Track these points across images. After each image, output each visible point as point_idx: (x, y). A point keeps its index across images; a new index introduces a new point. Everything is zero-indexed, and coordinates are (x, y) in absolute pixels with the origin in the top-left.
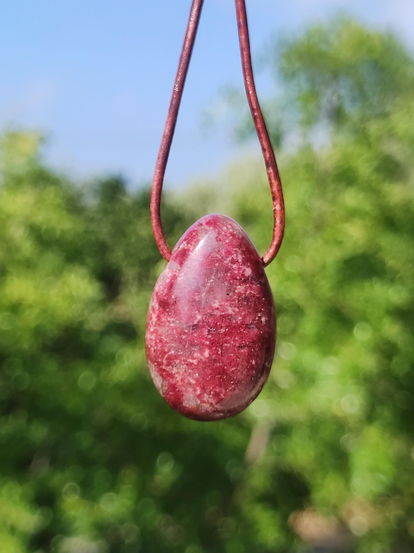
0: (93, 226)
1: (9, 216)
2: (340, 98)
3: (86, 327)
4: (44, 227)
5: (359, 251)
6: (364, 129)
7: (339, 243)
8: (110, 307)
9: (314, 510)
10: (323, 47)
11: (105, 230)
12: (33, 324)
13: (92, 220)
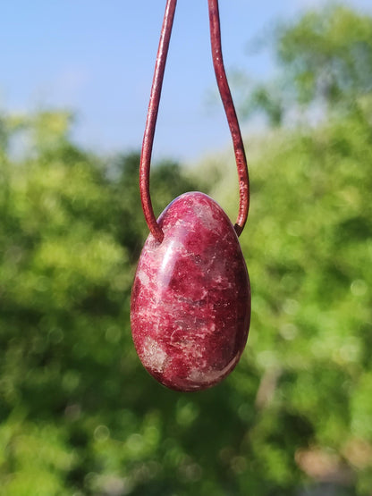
0: (117, 197)
1: (43, 189)
2: (334, 77)
3: (113, 287)
4: (74, 199)
5: (354, 215)
6: (356, 104)
7: (336, 209)
9: (319, 448)
10: (318, 32)
11: (127, 200)
12: (66, 286)
13: (116, 191)
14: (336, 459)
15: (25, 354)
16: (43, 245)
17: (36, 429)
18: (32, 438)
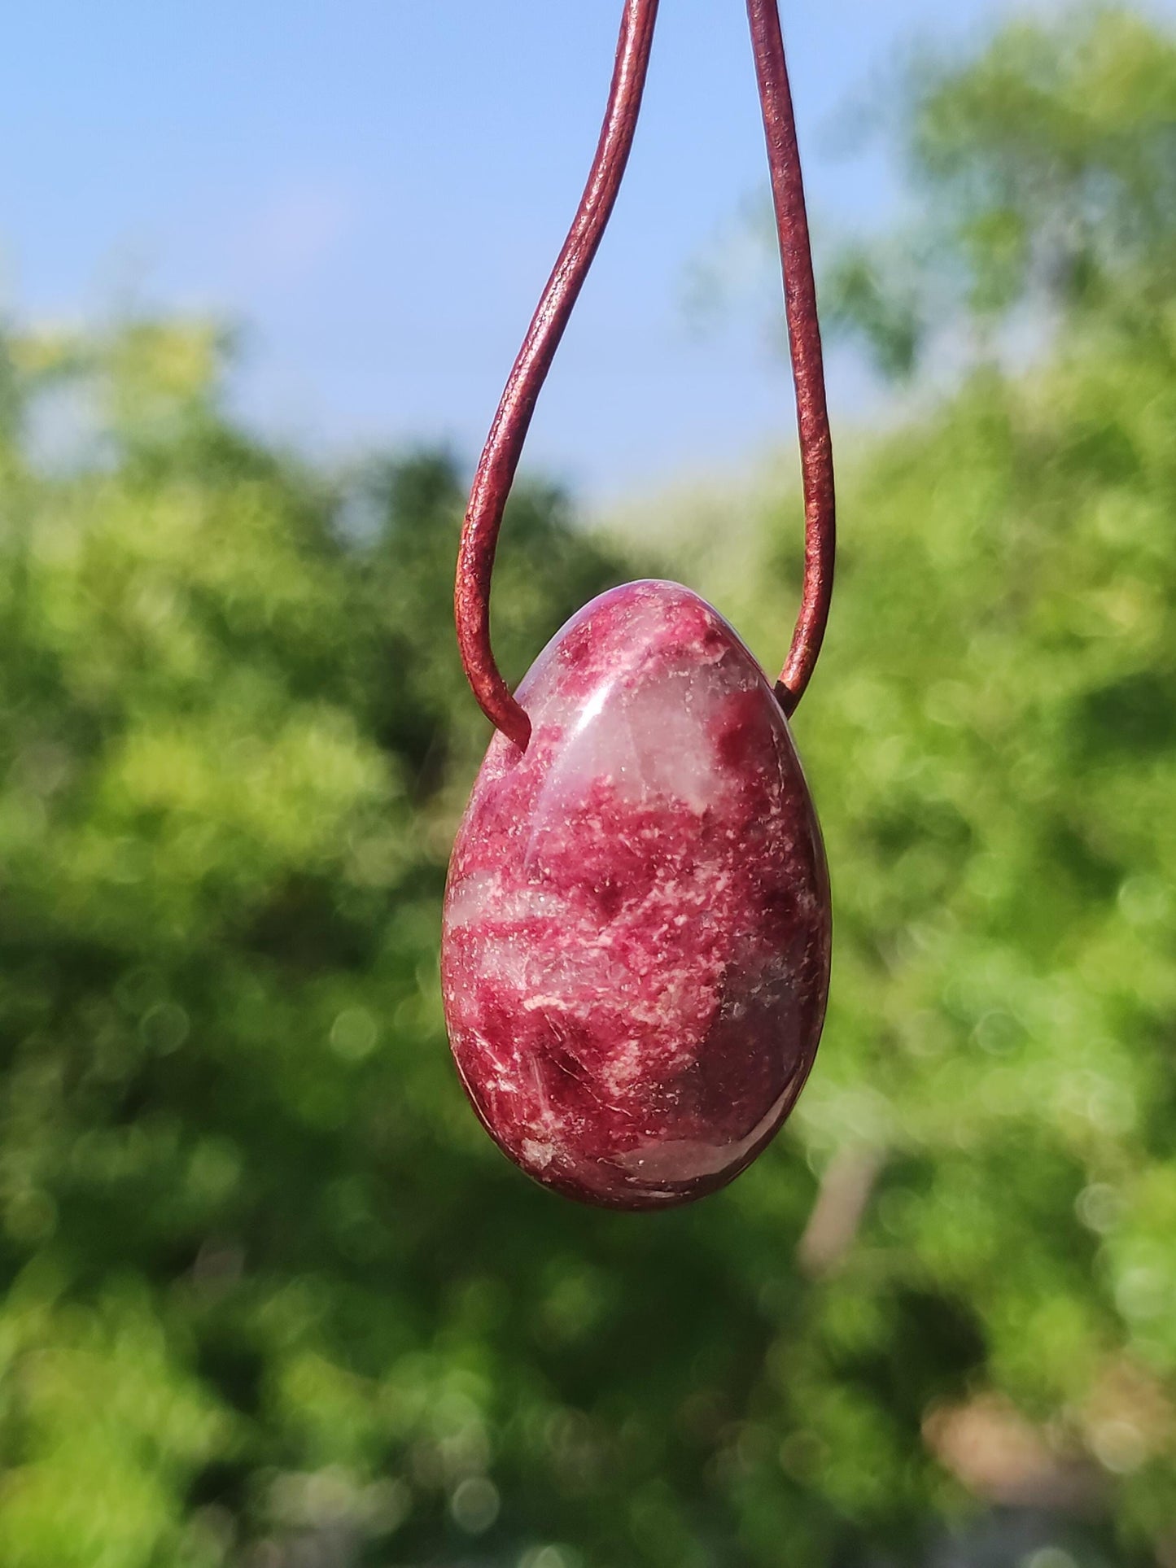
0: (368, 594)
1: (133, 563)
2: (1086, 229)
3: (352, 876)
4: (231, 596)
8: (418, 821)
10: (1041, 86)
11: (402, 604)
13: (366, 575)
15: (71, 1083)
16: (132, 739)
18: (84, 1355)
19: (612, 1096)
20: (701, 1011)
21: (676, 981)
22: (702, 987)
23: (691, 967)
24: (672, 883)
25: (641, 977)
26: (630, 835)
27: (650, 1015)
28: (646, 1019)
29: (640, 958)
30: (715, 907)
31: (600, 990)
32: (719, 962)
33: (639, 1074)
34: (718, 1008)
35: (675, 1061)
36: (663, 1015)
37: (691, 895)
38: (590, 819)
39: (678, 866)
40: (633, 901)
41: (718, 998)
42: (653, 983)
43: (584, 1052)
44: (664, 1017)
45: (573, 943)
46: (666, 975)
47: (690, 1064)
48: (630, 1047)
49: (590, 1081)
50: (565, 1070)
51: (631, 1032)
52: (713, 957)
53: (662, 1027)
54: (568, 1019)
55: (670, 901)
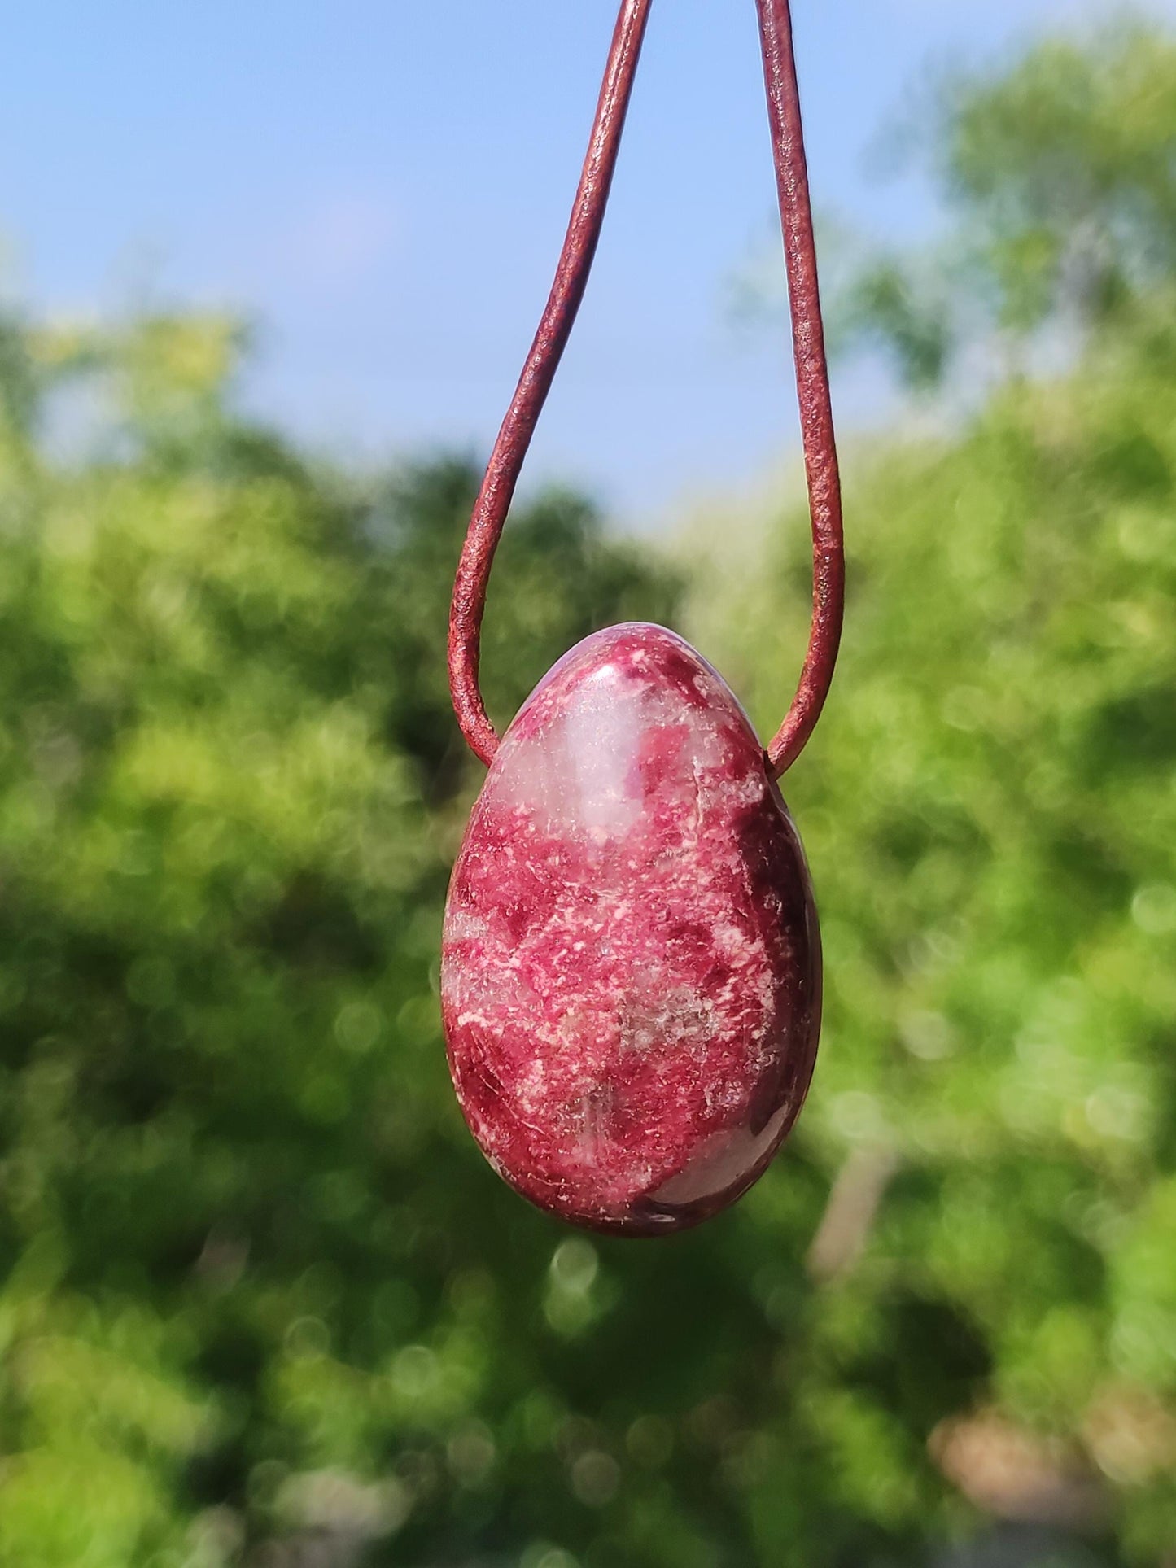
0: (388, 597)
8: (434, 824)
14: (1056, 1447)
17: (94, 1319)
18: (80, 1345)
19: (525, 1112)
20: (599, 1036)
21: (575, 1005)
22: (600, 1013)
23: (588, 992)
24: (571, 910)
25: (544, 998)
26: (535, 862)
27: (551, 1036)
28: (549, 1040)
29: (542, 981)
30: (615, 935)
31: (511, 1009)
32: (617, 989)
33: (545, 1093)
34: (619, 1035)
35: (577, 1084)
36: (564, 1037)
37: (589, 922)
38: (506, 846)
39: (576, 893)
40: (536, 925)
41: (617, 1024)
42: (553, 1005)
43: (501, 1068)
44: (564, 1038)
45: (491, 964)
46: (565, 998)
47: (593, 1088)
48: (536, 1066)
49: (507, 1097)
50: (488, 1085)
51: (537, 1052)
52: (611, 984)
53: (563, 1048)
54: (486, 1034)
55: (569, 926)
